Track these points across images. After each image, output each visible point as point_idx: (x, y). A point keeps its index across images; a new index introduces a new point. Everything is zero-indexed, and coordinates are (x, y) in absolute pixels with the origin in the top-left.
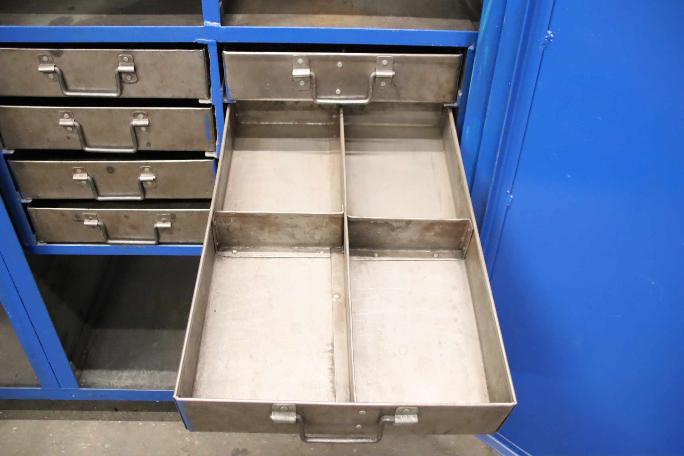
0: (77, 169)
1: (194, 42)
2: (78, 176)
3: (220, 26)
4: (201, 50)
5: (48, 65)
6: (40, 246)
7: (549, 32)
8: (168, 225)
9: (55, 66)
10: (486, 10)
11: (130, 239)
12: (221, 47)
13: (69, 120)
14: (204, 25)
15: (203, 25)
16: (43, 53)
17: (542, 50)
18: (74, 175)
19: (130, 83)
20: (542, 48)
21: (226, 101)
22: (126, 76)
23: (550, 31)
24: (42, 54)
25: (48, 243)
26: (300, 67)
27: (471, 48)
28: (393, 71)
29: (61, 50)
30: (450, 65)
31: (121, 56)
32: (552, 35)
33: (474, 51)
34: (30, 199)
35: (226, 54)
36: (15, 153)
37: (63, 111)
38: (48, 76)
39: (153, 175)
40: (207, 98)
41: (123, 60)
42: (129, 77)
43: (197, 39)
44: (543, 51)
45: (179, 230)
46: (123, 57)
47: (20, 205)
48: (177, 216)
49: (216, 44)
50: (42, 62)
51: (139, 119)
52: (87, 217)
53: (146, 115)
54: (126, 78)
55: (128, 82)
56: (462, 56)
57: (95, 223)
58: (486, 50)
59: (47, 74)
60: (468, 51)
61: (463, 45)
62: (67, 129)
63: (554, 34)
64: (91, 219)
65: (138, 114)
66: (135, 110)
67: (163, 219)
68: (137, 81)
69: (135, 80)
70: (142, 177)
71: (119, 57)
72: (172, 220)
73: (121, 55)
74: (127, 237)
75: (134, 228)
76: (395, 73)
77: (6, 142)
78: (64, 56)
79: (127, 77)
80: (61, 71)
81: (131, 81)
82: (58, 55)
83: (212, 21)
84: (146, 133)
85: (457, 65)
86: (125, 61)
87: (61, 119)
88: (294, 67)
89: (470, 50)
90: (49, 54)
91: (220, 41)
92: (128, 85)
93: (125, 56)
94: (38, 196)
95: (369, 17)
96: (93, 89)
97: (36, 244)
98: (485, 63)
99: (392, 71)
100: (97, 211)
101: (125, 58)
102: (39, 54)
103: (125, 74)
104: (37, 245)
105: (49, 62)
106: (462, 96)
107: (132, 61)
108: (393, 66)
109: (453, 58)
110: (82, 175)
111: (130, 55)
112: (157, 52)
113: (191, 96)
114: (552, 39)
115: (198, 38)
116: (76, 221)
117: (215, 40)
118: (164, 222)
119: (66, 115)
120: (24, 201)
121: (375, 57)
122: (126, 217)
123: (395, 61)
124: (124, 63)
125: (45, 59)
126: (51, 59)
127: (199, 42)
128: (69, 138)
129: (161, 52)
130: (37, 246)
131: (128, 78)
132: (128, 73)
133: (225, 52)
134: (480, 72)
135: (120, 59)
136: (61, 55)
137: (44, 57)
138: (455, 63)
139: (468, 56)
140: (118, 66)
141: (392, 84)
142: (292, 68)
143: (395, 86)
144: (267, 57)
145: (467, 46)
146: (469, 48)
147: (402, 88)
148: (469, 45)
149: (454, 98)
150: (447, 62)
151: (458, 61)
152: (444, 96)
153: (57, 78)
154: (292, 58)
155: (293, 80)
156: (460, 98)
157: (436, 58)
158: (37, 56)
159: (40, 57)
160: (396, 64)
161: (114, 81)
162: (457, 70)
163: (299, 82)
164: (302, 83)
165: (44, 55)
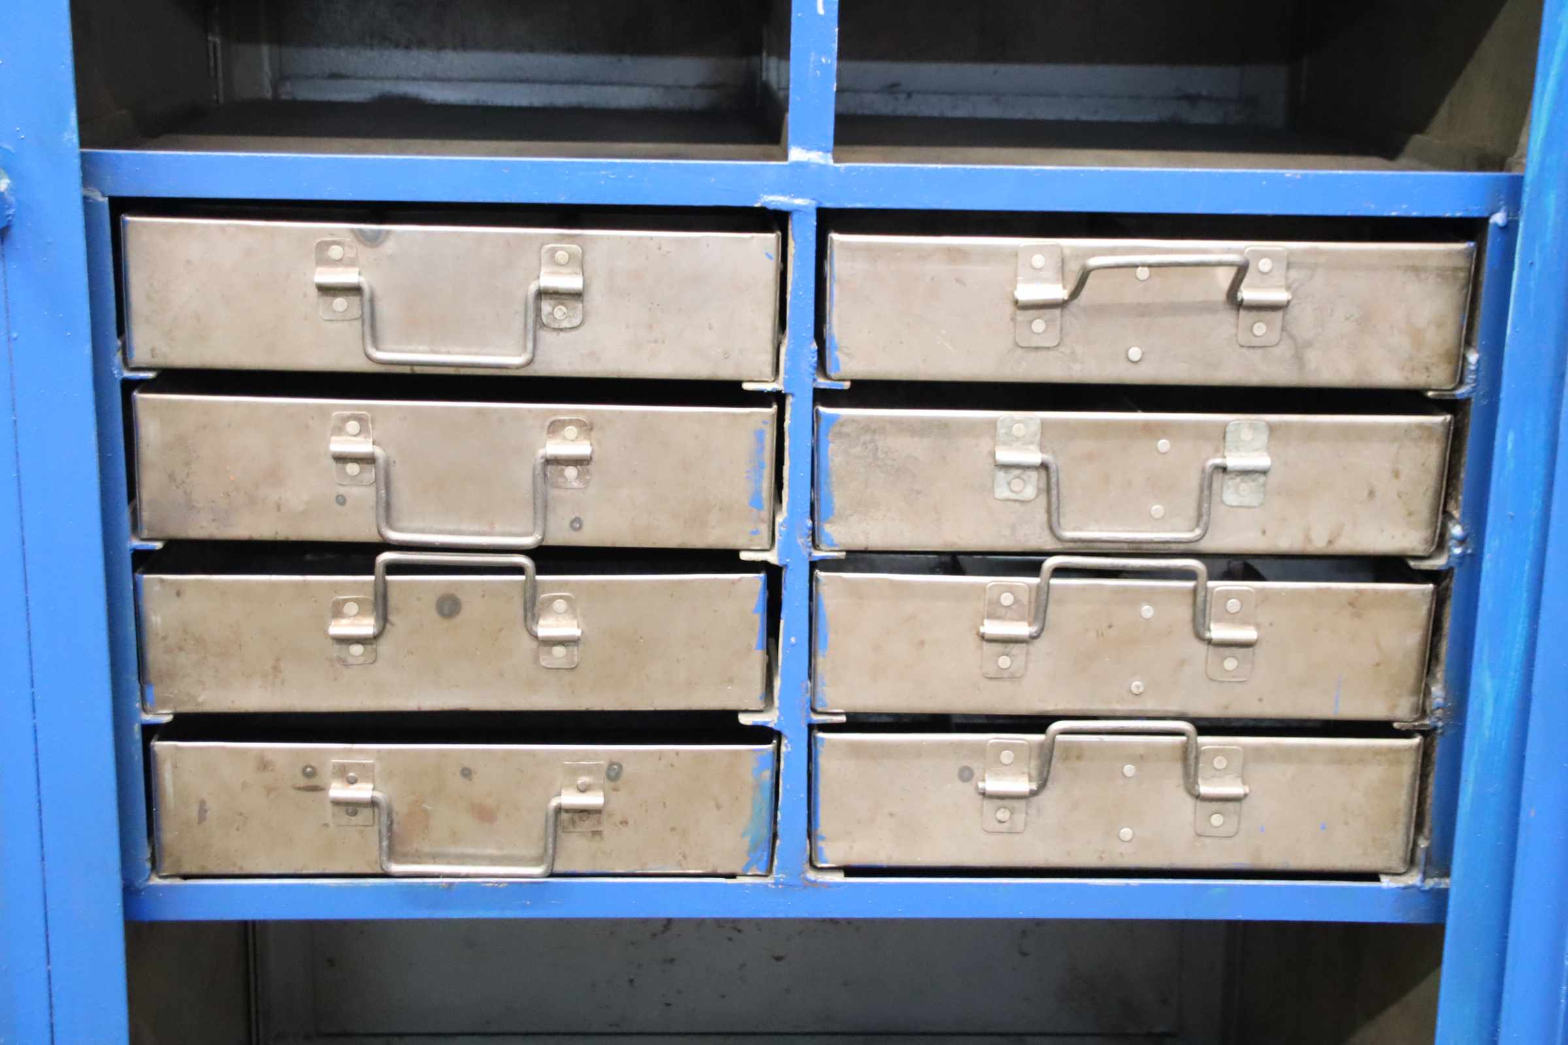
0: (346, 601)
1: (757, 205)
2: (346, 625)
3: (831, 162)
4: (773, 236)
5: (342, 266)
6: (157, 888)
8: (594, 799)
9: (360, 274)
10: (1544, 86)
11: (462, 859)
12: (829, 221)
13: (359, 439)
14: (789, 160)
15: (786, 159)
16: (332, 235)
18: (333, 623)
19: (559, 330)
22: (554, 305)
24: (330, 239)
25: (186, 877)
26: (1036, 275)
27: (1499, 218)
28: (1288, 288)
29: (387, 226)
30: (1443, 274)
31: (551, 249)
33: (1510, 229)
34: (169, 714)
35: (838, 242)
36: (165, 547)
37: (348, 413)
38: (329, 302)
39: (575, 622)
40: (769, 379)
41: (553, 262)
42: (560, 309)
43: (765, 197)
45: (624, 823)
46: (553, 251)
47: (137, 728)
48: (628, 769)
49: (814, 213)
50: (324, 261)
51: (565, 438)
52: (344, 774)
53: (587, 428)
54: (552, 314)
55: (555, 326)
56: (1474, 246)
57: (363, 791)
59: (329, 297)
60: (1490, 229)
61: (1474, 211)
62: (344, 469)
64: (352, 781)
65: (563, 424)
66: (557, 412)
67: (583, 780)
68: (581, 322)
69: (576, 321)
70: (542, 626)
71: (543, 251)
72: (609, 784)
73: (549, 245)
74: (453, 850)
75: (484, 814)
76: (1293, 294)
77: (146, 515)
78: (389, 247)
79: (556, 310)
80: (372, 290)
81: (565, 324)
82: (373, 241)
83: (811, 149)
84: (575, 484)
85: (1462, 275)
86: (560, 263)
87: (334, 438)
88: (1019, 278)
89: (1496, 225)
90: (349, 239)
91: (828, 204)
92: (554, 334)
93: (562, 249)
94: (198, 704)
97: (148, 879)
99: (1283, 290)
100: (379, 751)
101: (561, 256)
102: (320, 240)
103: (553, 299)
104: (151, 883)
105: (346, 260)
106: (1478, 362)
107: (580, 263)
108: (1287, 278)
109: (1450, 254)
110: (356, 622)
111: (574, 246)
113: (725, 372)
115: (769, 194)
116: (299, 789)
117: (814, 199)
118: (583, 790)
119: (353, 426)
120: (148, 718)
121: (1240, 251)
122: (467, 773)
123: (1290, 263)
124: (556, 269)
125: (336, 252)
126: (351, 254)
127: (771, 207)
128: (341, 500)
129: (663, 238)
130: (150, 887)
131: (560, 311)
132: (559, 295)
133: (836, 237)
135: (545, 257)
136: (382, 243)
137: (334, 247)
138: (1455, 269)
139: (1492, 241)
140: (538, 277)
141: (1283, 329)
142: (1014, 283)
143: (1292, 337)
144: (949, 250)
145: (1486, 215)
146: (1491, 221)
147: (1309, 344)
148: (1493, 213)
149: (1456, 371)
150: (1433, 263)
151: (1461, 262)
152: (1427, 369)
153: (356, 312)
154: (1015, 253)
155: (1013, 319)
156: (1472, 368)
157: (1404, 253)
158: (315, 244)
159: (323, 246)
160: (1293, 274)
161: (518, 323)
162: (1463, 288)
163: (1031, 322)
164: (1039, 326)
165: (334, 244)
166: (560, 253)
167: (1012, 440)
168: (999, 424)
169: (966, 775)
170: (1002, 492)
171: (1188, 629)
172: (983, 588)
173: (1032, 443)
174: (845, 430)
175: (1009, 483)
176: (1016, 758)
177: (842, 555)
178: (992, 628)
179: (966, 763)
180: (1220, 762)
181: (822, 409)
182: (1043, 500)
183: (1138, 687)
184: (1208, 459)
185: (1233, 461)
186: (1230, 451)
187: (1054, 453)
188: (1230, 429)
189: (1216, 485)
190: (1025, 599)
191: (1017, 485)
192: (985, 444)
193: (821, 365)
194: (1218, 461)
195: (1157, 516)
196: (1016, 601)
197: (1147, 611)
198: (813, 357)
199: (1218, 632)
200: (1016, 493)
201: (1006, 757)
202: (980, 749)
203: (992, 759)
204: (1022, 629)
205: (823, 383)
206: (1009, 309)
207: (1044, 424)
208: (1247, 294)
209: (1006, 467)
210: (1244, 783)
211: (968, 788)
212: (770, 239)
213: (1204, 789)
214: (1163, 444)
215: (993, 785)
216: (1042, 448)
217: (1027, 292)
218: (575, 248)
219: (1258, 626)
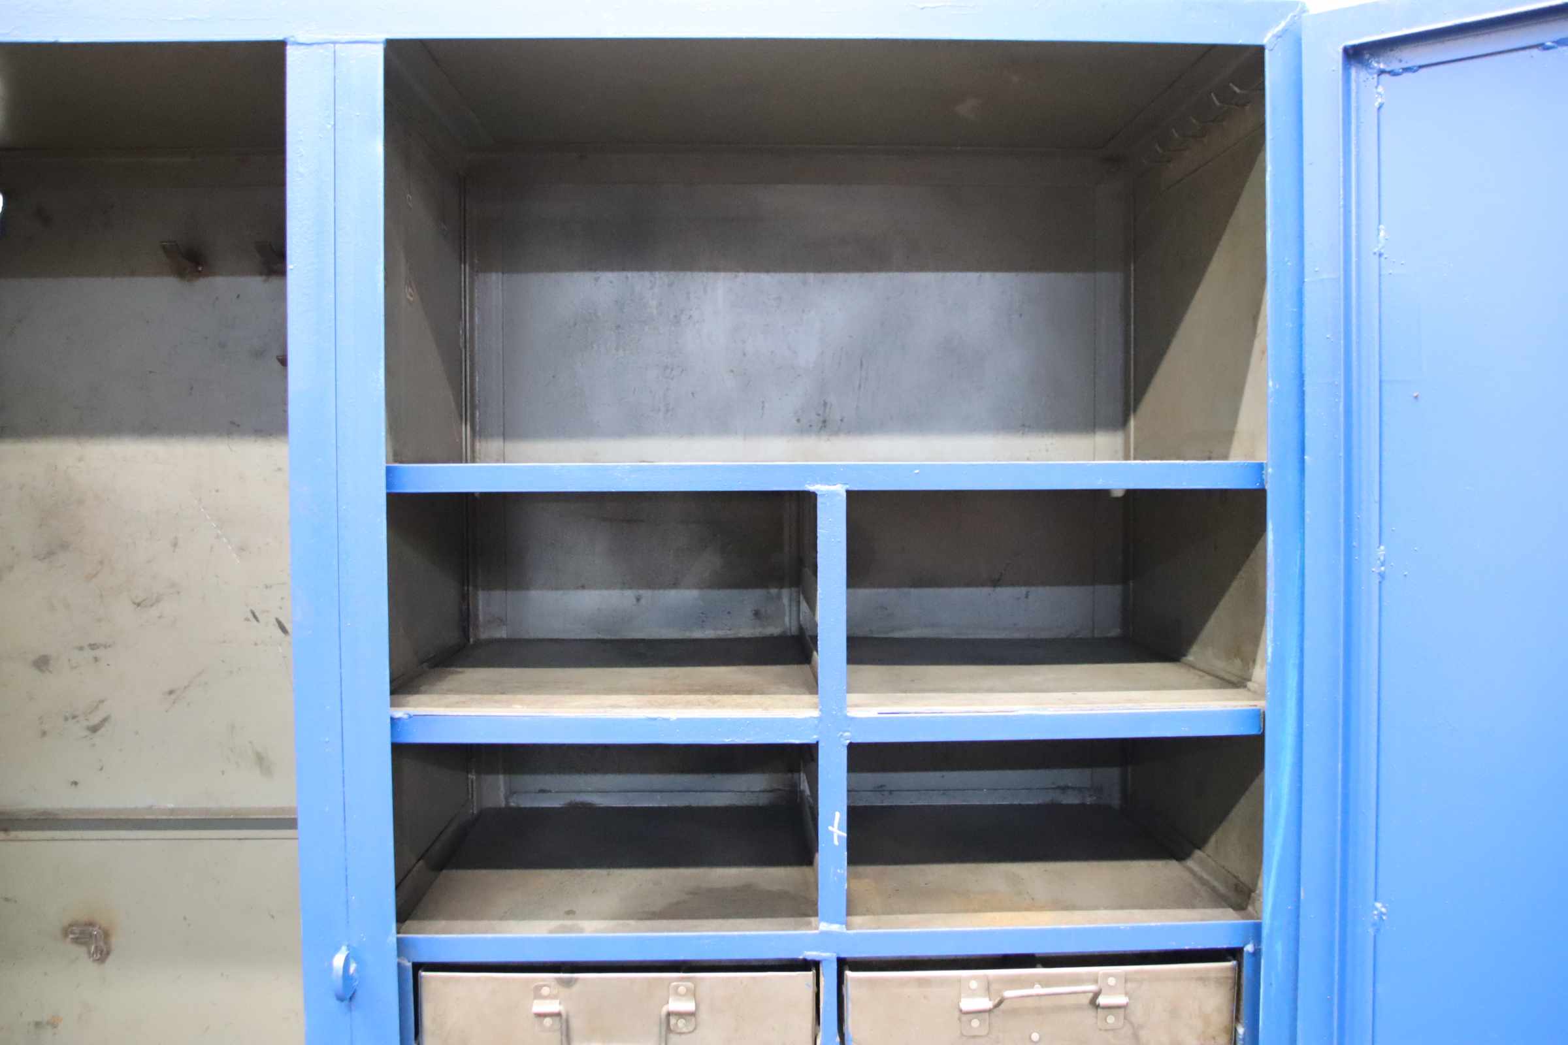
1: (801, 957)
3: (845, 930)
4: (810, 973)
5: (549, 1002)
7: (1378, 905)
9: (560, 1003)
10: (1269, 882)
12: (843, 964)
14: (820, 929)
15: (817, 928)
16: (544, 981)
17: (1373, 934)
19: (681, 1034)
20: (1371, 931)
22: (677, 1021)
23: (1379, 902)
24: (541, 983)
26: (973, 994)
27: (1249, 948)
28: (1126, 994)
29: (576, 975)
30: (1218, 981)
31: (675, 985)
32: (1383, 910)
33: (1257, 954)
35: (851, 978)
38: (541, 1023)
41: (677, 993)
42: (681, 1021)
43: (805, 953)
44: (1375, 936)
46: (677, 987)
49: (835, 961)
50: (538, 995)
54: (677, 1024)
55: (679, 1031)
56: (1236, 965)
58: (1279, 947)
59: (542, 1018)
60: (1245, 955)
61: (1234, 944)
63: (1385, 907)
69: (691, 1027)
71: (671, 987)
73: (675, 983)
76: (1129, 999)
78: (578, 987)
79: (679, 1022)
80: (568, 1016)
81: (684, 1030)
82: (568, 983)
83: (832, 922)
85: (1230, 981)
86: (681, 995)
88: (962, 995)
89: (1248, 953)
90: (554, 983)
91: (843, 956)
92: (678, 1036)
93: (682, 985)
95: (1065, 913)
98: (1279, 968)
99: (1123, 996)
101: (682, 990)
102: (536, 984)
103: (677, 1017)
105: (552, 997)
106: (1244, 1034)
107: (693, 994)
108: (1125, 987)
109: (1222, 969)
112: (736, 977)
114: (1384, 914)
115: (807, 951)
117: (835, 952)
121: (1097, 974)
123: (1127, 979)
124: (679, 999)
125: (545, 992)
126: (555, 992)
127: (809, 959)
131: (681, 1023)
132: (681, 1015)
133: (849, 974)
134: (1274, 986)
135: (672, 991)
136: (572, 986)
137: (544, 988)
138: (1227, 978)
139: (1247, 961)
140: (668, 1003)
141: (1125, 1018)
142: (959, 998)
143: (1131, 1023)
144: (919, 980)
145: (1242, 946)
146: (1245, 949)
147: (1141, 1027)
148: (1246, 943)
149: (1231, 1039)
150: (1213, 975)
151: (1230, 974)
152: (1214, 1038)
153: (557, 1026)
154: (959, 980)
155: (959, 1019)
156: (1241, 1037)
157: (1195, 971)
158: (533, 987)
159: (538, 989)
160: (1129, 985)
161: (656, 1029)
162: (1230, 989)
163: (970, 1021)
164: (975, 1023)
165: (545, 986)
166: (681, 987)
206: (957, 1014)
208: (1102, 1000)
212: (810, 975)
217: (968, 1004)
218: (690, 984)
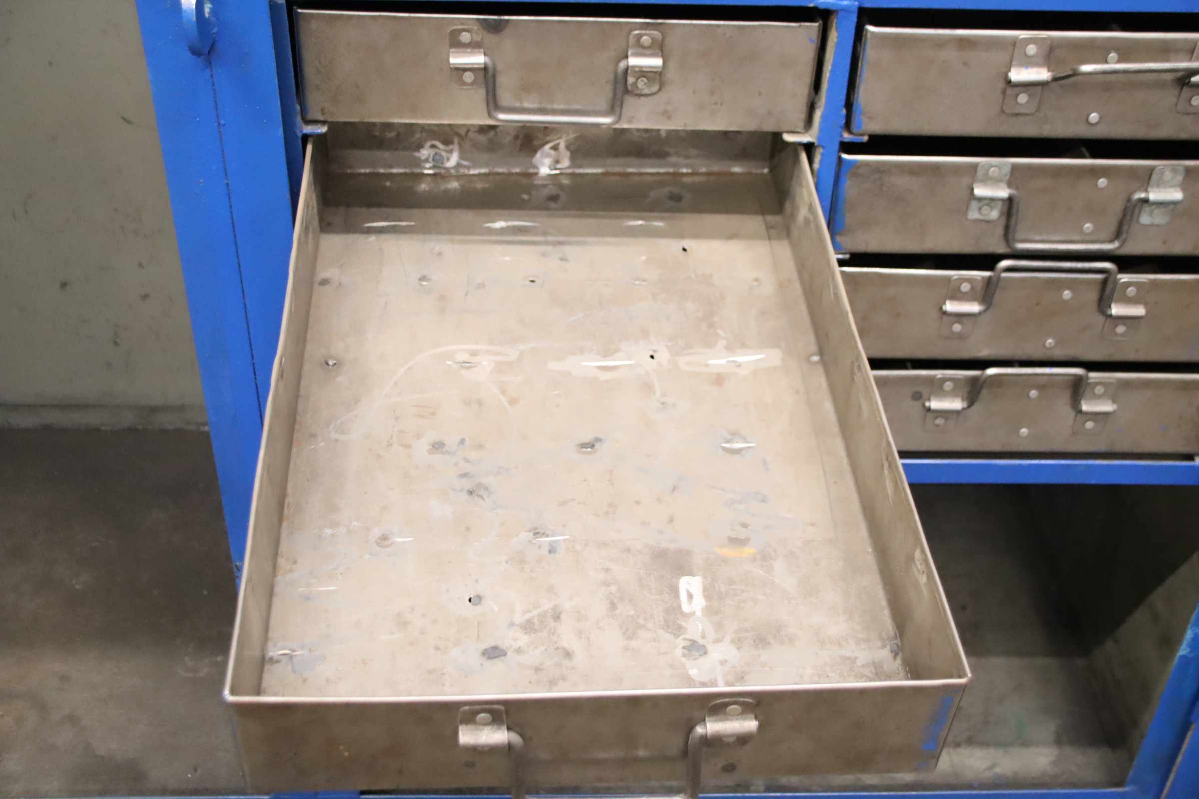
1: (812, 5)
4: (816, 24)
5: (469, 50)
9: (485, 54)
12: (865, 15)
16: (462, 24)
19: (640, 95)
21: (847, 138)
24: (460, 27)
26: (1028, 62)
29: (506, 17)
31: (638, 34)
35: (873, 33)
40: (803, 131)
41: (639, 44)
42: (642, 81)
46: (640, 36)
49: (856, 10)
50: (456, 44)
54: (635, 84)
55: (638, 92)
68: (660, 90)
69: (655, 88)
71: (631, 36)
73: (637, 32)
78: (508, 33)
79: (639, 80)
80: (495, 69)
81: (646, 91)
82: (496, 28)
86: (643, 46)
88: (1014, 63)
90: (475, 27)
91: (868, 5)
92: (636, 98)
93: (646, 34)
96: (556, 106)
101: (645, 40)
102: (455, 27)
103: (638, 75)
105: (474, 46)
107: (659, 48)
112: (718, 26)
113: (769, 126)
124: (640, 50)
125: (465, 37)
126: (478, 38)
127: (822, 7)
129: (728, 26)
132: (642, 73)
133: (871, 28)
135: (632, 41)
136: (502, 30)
137: (464, 33)
140: (627, 57)
142: (1009, 65)
144: (962, 40)
153: (481, 83)
154: (1014, 43)
155: (1004, 92)
158: (448, 31)
159: (455, 34)
161: (609, 90)
163: (1017, 95)
164: (1023, 98)
165: (464, 30)
166: (645, 38)
167: (987, 180)
168: (979, 168)
169: (917, 396)
170: (973, 215)
171: (1093, 306)
172: (948, 279)
173: (1001, 181)
174: (860, 171)
175: (980, 209)
176: (955, 388)
177: (847, 256)
178: (950, 306)
179: (917, 389)
180: (1099, 390)
181: (845, 156)
182: (1003, 221)
183: (1050, 343)
184: (1134, 192)
185: (1153, 196)
186: (1153, 187)
187: (1017, 188)
188: (1157, 171)
189: (1137, 211)
190: (979, 286)
191: (985, 210)
192: (966, 181)
193: (848, 126)
194: (1143, 195)
195: (1087, 231)
196: (972, 288)
197: (1067, 294)
198: (842, 120)
199: (1116, 310)
200: (984, 215)
201: (948, 386)
202: (931, 380)
203: (937, 388)
204: (974, 308)
205: (847, 137)
206: (1001, 85)
207: (1015, 167)
209: (980, 199)
210: (1114, 402)
211: (918, 404)
212: (815, 27)
213: (1085, 407)
214: (1102, 182)
215: (935, 404)
216: (1010, 185)
217: (1018, 75)
218: (656, 33)
219: (1146, 305)
